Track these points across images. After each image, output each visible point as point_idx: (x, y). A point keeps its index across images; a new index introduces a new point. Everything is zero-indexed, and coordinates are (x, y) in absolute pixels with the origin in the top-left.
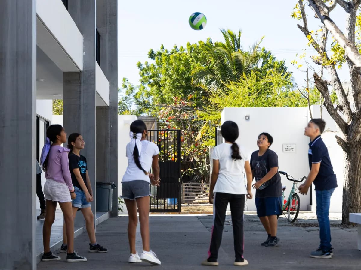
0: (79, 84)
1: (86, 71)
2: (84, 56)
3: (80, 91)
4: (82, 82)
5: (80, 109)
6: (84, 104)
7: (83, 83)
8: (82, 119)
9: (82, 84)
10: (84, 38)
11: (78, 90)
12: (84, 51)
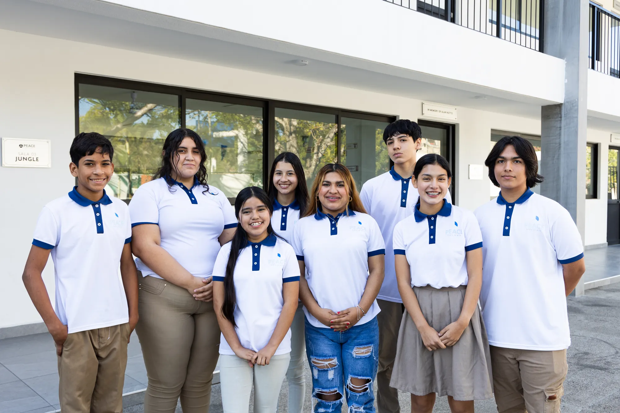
0: (560, 119)
1: (567, 102)
2: (566, 84)
3: (560, 127)
4: (563, 115)
5: (560, 148)
6: (564, 143)
7: (565, 117)
8: (562, 160)
9: (563, 119)
10: (566, 62)
11: (559, 126)
12: (566, 78)
